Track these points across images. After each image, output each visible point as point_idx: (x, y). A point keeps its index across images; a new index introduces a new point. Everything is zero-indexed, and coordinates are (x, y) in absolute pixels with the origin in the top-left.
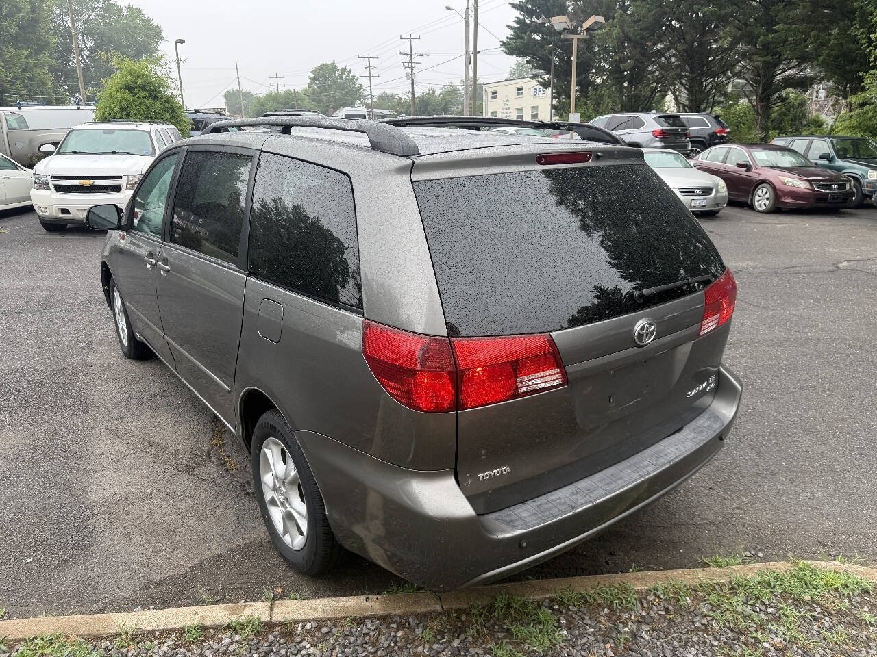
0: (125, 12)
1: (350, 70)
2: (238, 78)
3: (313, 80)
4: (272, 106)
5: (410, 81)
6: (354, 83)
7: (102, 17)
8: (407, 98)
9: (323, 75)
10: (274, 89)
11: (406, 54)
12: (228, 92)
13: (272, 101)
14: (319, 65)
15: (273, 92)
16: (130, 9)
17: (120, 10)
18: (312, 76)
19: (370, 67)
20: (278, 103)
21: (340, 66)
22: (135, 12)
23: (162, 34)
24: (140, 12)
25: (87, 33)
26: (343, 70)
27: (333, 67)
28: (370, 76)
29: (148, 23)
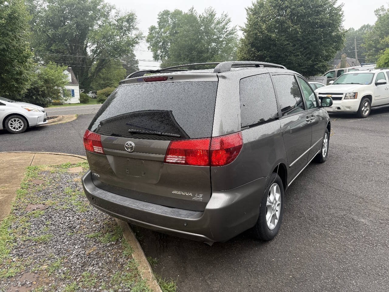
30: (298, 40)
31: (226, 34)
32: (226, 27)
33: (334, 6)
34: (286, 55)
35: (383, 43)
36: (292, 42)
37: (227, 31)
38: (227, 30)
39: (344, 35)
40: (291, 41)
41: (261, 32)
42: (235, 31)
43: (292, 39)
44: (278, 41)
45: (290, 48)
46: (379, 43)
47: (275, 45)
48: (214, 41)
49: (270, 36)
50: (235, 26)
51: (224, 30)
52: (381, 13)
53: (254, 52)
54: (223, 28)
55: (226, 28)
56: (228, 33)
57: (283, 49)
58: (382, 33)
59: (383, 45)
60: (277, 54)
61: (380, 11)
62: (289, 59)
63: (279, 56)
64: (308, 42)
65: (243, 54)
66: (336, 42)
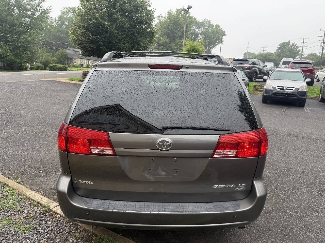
0: (214, 27)
1: (296, 44)
2: (248, 48)
3: (279, 48)
4: (259, 58)
5: (322, 48)
6: (297, 49)
7: (207, 29)
8: (320, 55)
9: (284, 46)
10: (262, 52)
11: (321, 37)
12: (245, 53)
13: (260, 56)
14: (283, 42)
15: (261, 52)
16: (217, 26)
17: (213, 26)
18: (279, 46)
19: (303, 43)
20: (262, 57)
21: (292, 42)
22: (218, 26)
23: (225, 33)
24: (219, 26)
25: (202, 34)
26: (293, 44)
27: (289, 43)
28: (303, 46)
29: (221, 30)
30: (125, 31)
31: (40, 12)
32: (41, 5)
33: (148, 9)
34: (116, 42)
35: (163, 41)
36: (120, 32)
37: (41, 10)
38: (42, 8)
39: (156, 32)
40: (119, 30)
41: (96, 19)
42: (50, 11)
43: (120, 29)
44: (109, 29)
45: (120, 37)
46: (160, 40)
47: (107, 32)
48: (28, 16)
49: (103, 23)
50: (50, 6)
51: (39, 8)
52: (161, 19)
53: (89, 35)
54: (38, 6)
55: (41, 7)
56: (43, 12)
57: (114, 36)
58: (162, 34)
59: (163, 42)
60: (108, 40)
61: (160, 17)
62: (118, 46)
63: (110, 42)
64: (132, 34)
65: (77, 35)
66: (151, 37)
